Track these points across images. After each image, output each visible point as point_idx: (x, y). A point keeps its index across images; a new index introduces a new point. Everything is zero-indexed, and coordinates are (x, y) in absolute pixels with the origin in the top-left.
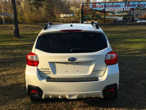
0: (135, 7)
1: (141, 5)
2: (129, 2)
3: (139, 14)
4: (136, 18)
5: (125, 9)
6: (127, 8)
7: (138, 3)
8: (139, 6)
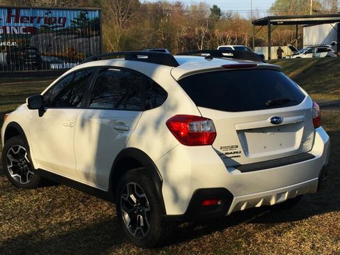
0: (39, 25)
1: (55, 18)
2: (18, 10)
3: (52, 43)
4: (47, 56)
5: (8, 28)
6: (16, 28)
7: (47, 14)
8: (48, 21)
